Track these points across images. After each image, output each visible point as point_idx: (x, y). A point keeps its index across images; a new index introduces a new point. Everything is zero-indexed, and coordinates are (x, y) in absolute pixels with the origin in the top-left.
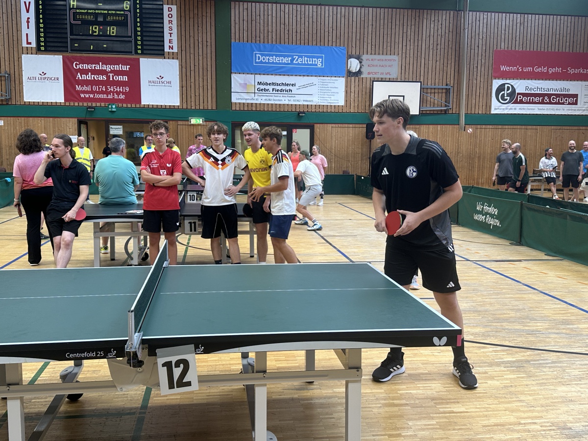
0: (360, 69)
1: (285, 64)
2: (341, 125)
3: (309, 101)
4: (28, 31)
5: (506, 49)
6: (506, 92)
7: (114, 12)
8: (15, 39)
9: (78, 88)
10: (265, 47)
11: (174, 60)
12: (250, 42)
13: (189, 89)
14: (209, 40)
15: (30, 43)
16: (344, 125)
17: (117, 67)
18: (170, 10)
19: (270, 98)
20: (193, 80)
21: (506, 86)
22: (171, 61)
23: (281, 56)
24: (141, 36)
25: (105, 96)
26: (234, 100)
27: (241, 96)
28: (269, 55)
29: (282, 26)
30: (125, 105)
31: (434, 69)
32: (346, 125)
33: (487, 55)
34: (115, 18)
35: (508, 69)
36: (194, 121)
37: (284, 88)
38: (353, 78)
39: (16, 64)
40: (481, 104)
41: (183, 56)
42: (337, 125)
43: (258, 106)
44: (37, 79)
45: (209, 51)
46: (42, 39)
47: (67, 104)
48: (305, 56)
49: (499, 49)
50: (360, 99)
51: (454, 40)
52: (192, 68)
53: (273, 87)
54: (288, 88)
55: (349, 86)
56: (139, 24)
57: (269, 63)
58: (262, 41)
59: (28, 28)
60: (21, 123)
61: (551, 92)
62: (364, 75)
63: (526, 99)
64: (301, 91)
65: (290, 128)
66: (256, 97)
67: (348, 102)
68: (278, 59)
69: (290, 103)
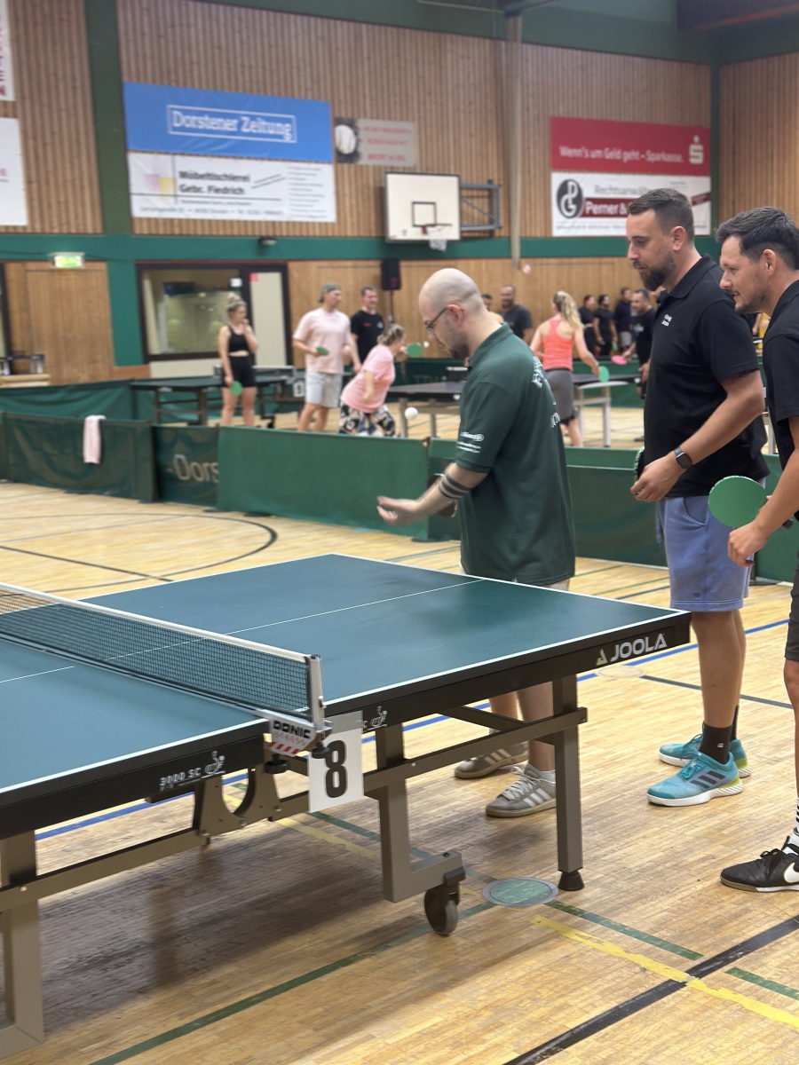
0: (356, 149)
1: (227, 133)
2: (333, 263)
3: (276, 213)
5: (566, 115)
6: (570, 196)
10: (187, 95)
11: (10, 121)
12: (158, 82)
16: (338, 263)
19: (205, 206)
20: (51, 168)
21: (570, 184)
22: (2, 121)
23: (221, 115)
26: (136, 212)
27: (150, 202)
28: (197, 113)
32: (343, 263)
35: (569, 152)
37: (229, 184)
38: (346, 166)
40: (537, 219)
41: (29, 110)
42: (327, 263)
43: (184, 225)
45: (79, 101)
48: (262, 117)
49: (556, 114)
53: (210, 183)
54: (236, 185)
55: (340, 182)
57: (197, 130)
61: (628, 197)
62: (363, 161)
63: (596, 209)
64: (260, 193)
65: (246, 271)
66: (180, 205)
67: (342, 216)
68: (212, 123)
69: (243, 218)
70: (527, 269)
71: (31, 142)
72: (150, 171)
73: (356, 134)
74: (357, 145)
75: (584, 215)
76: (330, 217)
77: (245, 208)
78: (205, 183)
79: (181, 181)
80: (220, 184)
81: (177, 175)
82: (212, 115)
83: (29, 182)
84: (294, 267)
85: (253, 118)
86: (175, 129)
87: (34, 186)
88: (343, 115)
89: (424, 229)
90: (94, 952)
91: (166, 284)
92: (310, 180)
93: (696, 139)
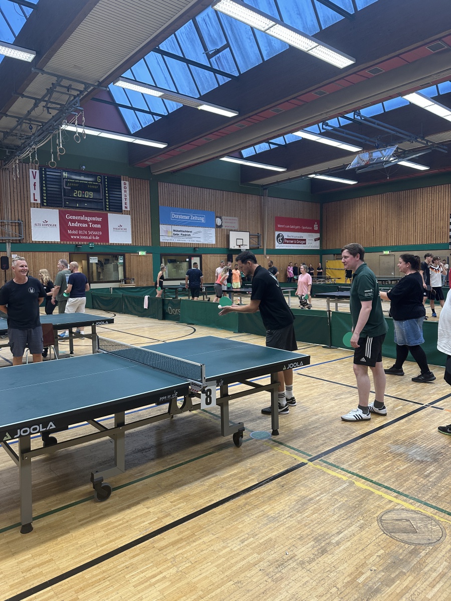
1: (186, 220)
2: (214, 255)
3: (199, 241)
4: (34, 192)
5: (280, 216)
6: (280, 238)
7: (91, 183)
8: (26, 196)
9: (70, 232)
10: (176, 210)
11: (128, 215)
13: (136, 233)
15: (36, 200)
16: (216, 255)
17: (94, 219)
18: (125, 184)
19: (180, 239)
20: (139, 229)
21: (280, 234)
22: (126, 216)
23: (185, 215)
24: (109, 199)
25: (86, 238)
26: (161, 240)
27: (165, 238)
28: (179, 215)
30: (99, 244)
33: (273, 218)
34: (92, 187)
35: (280, 226)
37: (187, 233)
38: (218, 229)
39: (26, 214)
40: (271, 244)
41: (133, 213)
42: (212, 255)
43: (174, 244)
44: (41, 225)
45: (147, 210)
46: (45, 198)
47: (63, 242)
49: (277, 216)
52: (138, 221)
55: (217, 233)
56: (107, 192)
57: (179, 219)
58: (175, 206)
59: (35, 189)
60: (30, 256)
61: (297, 238)
62: (223, 228)
63: (287, 242)
64: (195, 236)
65: (190, 257)
66: (173, 239)
67: (217, 242)
68: (183, 217)
69: (190, 242)
71: (134, 222)
72: (165, 230)
73: (222, 220)
74: (222, 223)
75: (284, 243)
76: (214, 243)
77: (191, 240)
78: (180, 233)
79: (173, 232)
80: (184, 233)
82: (182, 215)
83: (132, 232)
84: (203, 256)
85: (194, 216)
86: (172, 218)
87: (134, 233)
88: (218, 215)
89: (240, 246)
90: (140, 448)
91: (168, 260)
93: (316, 223)
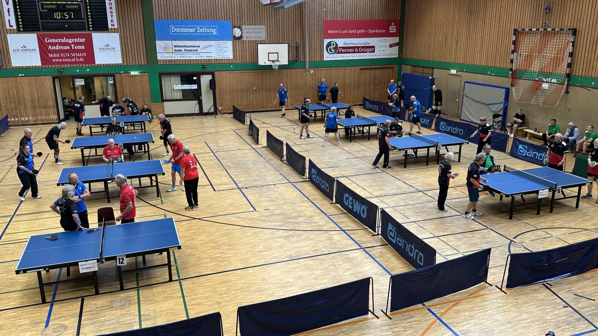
0: (241, 35)
1: (191, 33)
2: (232, 72)
3: (210, 57)
4: (9, 18)
5: (331, 19)
6: (332, 47)
7: (70, 3)
9: (50, 55)
10: (177, 22)
11: (116, 34)
12: (166, 19)
13: (127, 52)
14: (138, 19)
15: (12, 26)
17: (76, 40)
18: (110, 0)
19: (183, 55)
20: (129, 46)
21: (332, 43)
22: (113, 34)
23: (189, 27)
24: (91, 18)
25: (69, 60)
26: (159, 58)
27: (163, 55)
28: (181, 28)
29: (188, 8)
30: (84, 65)
31: (288, 34)
32: (235, 72)
33: (320, 24)
34: (71, 7)
35: (332, 32)
36: (133, 73)
37: (192, 48)
38: (237, 41)
39: (3, 41)
40: (317, 55)
41: (122, 30)
42: (229, 72)
43: (176, 61)
44: (20, 50)
45: (139, 27)
46: (21, 23)
47: (44, 66)
48: (205, 27)
49: (327, 20)
50: (243, 54)
51: (299, 15)
52: (129, 38)
53: (185, 48)
54: (195, 49)
55: (235, 46)
56: (89, 10)
57: (180, 33)
58: (175, 18)
59: (9, 15)
60: (12, 81)
61: (359, 45)
62: (244, 39)
63: (344, 50)
64: (204, 50)
65: (199, 75)
66: (174, 55)
67: (235, 57)
68: (186, 30)
69: (197, 58)
70: (312, 72)
71: (123, 39)
72: (163, 46)
73: (241, 31)
74: (242, 34)
75: (338, 53)
76: (231, 57)
77: (198, 56)
78: (183, 49)
79: (174, 48)
80: (189, 49)
81: (173, 46)
82: (185, 28)
83: (122, 51)
84: (217, 73)
85: (201, 28)
86: (172, 32)
87: (124, 52)
88: (236, 25)
89: (273, 61)
92: (222, 46)
93: (393, 24)
